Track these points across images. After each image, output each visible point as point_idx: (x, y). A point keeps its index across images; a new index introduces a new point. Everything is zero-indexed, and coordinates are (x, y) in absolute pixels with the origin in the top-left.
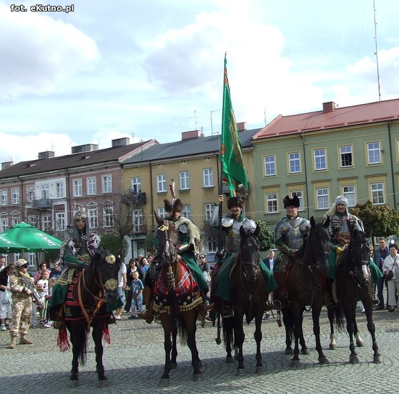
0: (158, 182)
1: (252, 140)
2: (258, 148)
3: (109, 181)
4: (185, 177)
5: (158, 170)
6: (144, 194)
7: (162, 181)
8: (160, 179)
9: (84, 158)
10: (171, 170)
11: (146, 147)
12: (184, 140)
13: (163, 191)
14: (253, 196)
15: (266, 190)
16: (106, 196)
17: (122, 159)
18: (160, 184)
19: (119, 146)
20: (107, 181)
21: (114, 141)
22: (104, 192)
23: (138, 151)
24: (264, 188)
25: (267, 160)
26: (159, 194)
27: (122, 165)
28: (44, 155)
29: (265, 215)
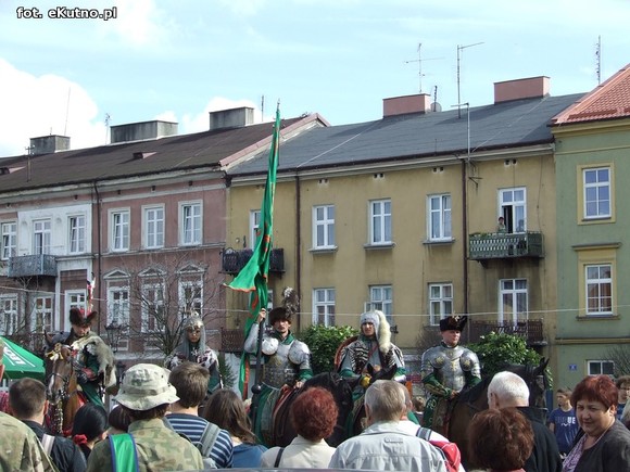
0: (316, 223)
1: (553, 125)
2: (569, 146)
3: (196, 216)
4: (382, 215)
5: (314, 193)
6: (280, 253)
7: (326, 222)
8: (320, 217)
9: (138, 156)
10: (347, 195)
11: (286, 136)
12: (389, 119)
13: (326, 246)
14: (551, 266)
15: (583, 256)
16: (190, 253)
17: (229, 164)
18: (320, 228)
19: (227, 127)
20: (192, 216)
21: (214, 115)
22: (183, 243)
23: (265, 145)
24: (578, 249)
25: (591, 178)
26: (317, 254)
27: (228, 178)
28: (42, 144)
29: (580, 319)
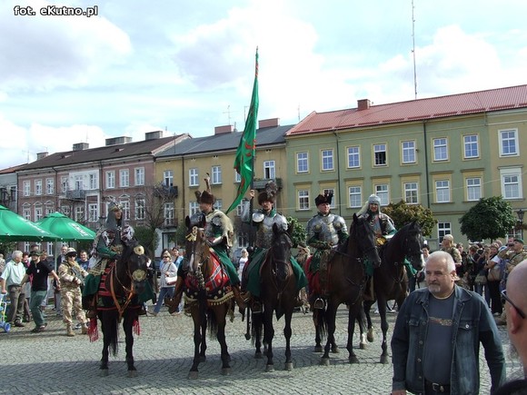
0: (191, 176)
1: (285, 136)
2: (292, 144)
3: (142, 174)
4: (217, 172)
5: (190, 164)
6: (176, 187)
7: (194, 175)
8: (192, 173)
9: (117, 150)
10: (203, 165)
11: (179, 141)
12: (217, 135)
13: (195, 185)
14: (285, 191)
15: (297, 187)
16: (138, 188)
17: (155, 153)
18: (192, 178)
19: (152, 139)
20: (140, 174)
21: (147, 134)
22: (136, 184)
23: (171, 144)
24: (295, 184)
25: (300, 157)
26: (191, 188)
27: (155, 158)
28: (78, 147)
29: (297, 212)
